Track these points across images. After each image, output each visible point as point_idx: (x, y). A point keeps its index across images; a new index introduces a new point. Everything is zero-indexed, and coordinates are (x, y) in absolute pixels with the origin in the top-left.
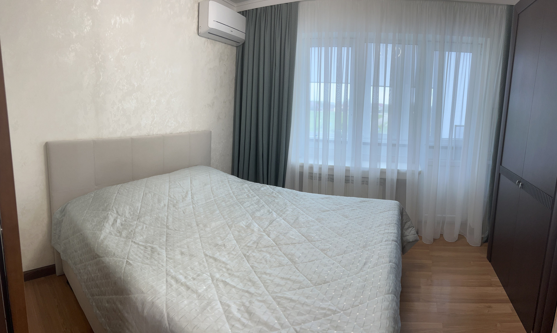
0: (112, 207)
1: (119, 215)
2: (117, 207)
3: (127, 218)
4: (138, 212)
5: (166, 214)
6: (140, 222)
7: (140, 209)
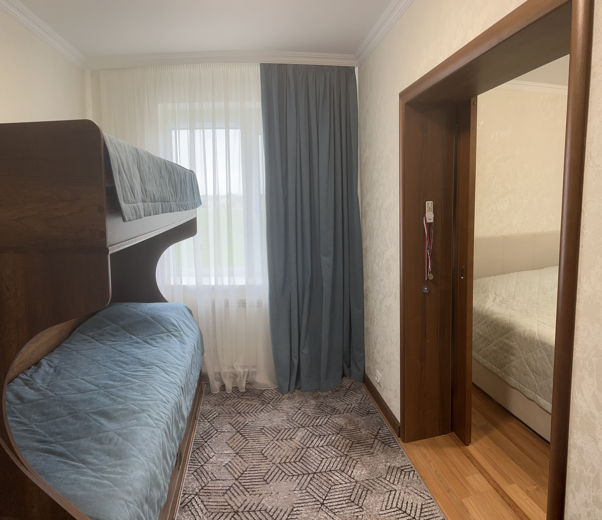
0: (491, 290)
1: (497, 295)
2: (494, 290)
3: (503, 297)
4: (513, 294)
5: (537, 297)
6: (515, 300)
7: (514, 293)
